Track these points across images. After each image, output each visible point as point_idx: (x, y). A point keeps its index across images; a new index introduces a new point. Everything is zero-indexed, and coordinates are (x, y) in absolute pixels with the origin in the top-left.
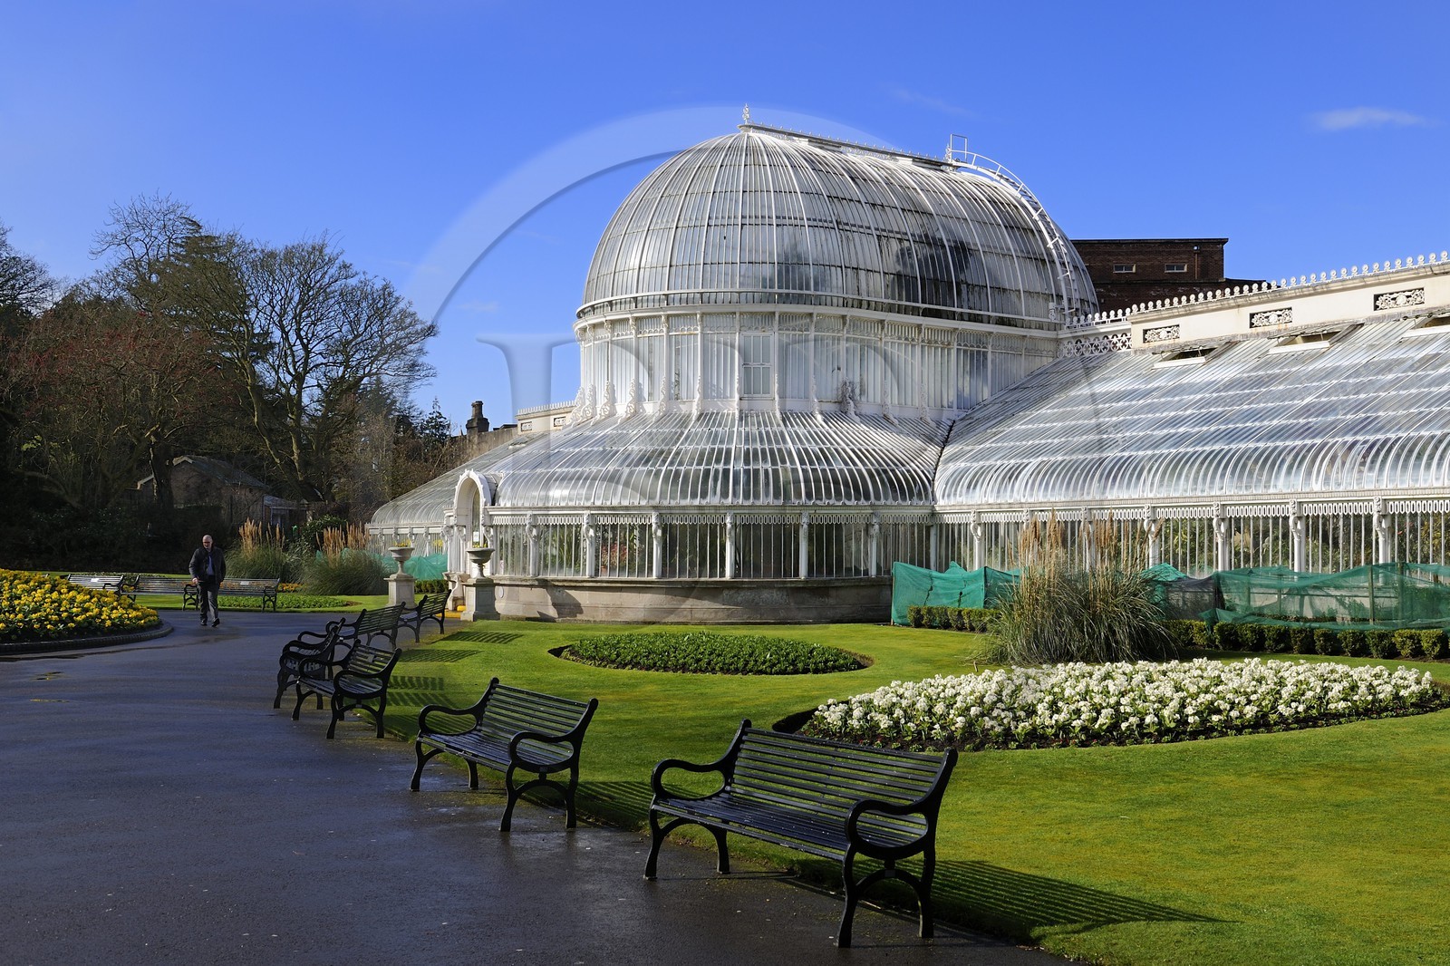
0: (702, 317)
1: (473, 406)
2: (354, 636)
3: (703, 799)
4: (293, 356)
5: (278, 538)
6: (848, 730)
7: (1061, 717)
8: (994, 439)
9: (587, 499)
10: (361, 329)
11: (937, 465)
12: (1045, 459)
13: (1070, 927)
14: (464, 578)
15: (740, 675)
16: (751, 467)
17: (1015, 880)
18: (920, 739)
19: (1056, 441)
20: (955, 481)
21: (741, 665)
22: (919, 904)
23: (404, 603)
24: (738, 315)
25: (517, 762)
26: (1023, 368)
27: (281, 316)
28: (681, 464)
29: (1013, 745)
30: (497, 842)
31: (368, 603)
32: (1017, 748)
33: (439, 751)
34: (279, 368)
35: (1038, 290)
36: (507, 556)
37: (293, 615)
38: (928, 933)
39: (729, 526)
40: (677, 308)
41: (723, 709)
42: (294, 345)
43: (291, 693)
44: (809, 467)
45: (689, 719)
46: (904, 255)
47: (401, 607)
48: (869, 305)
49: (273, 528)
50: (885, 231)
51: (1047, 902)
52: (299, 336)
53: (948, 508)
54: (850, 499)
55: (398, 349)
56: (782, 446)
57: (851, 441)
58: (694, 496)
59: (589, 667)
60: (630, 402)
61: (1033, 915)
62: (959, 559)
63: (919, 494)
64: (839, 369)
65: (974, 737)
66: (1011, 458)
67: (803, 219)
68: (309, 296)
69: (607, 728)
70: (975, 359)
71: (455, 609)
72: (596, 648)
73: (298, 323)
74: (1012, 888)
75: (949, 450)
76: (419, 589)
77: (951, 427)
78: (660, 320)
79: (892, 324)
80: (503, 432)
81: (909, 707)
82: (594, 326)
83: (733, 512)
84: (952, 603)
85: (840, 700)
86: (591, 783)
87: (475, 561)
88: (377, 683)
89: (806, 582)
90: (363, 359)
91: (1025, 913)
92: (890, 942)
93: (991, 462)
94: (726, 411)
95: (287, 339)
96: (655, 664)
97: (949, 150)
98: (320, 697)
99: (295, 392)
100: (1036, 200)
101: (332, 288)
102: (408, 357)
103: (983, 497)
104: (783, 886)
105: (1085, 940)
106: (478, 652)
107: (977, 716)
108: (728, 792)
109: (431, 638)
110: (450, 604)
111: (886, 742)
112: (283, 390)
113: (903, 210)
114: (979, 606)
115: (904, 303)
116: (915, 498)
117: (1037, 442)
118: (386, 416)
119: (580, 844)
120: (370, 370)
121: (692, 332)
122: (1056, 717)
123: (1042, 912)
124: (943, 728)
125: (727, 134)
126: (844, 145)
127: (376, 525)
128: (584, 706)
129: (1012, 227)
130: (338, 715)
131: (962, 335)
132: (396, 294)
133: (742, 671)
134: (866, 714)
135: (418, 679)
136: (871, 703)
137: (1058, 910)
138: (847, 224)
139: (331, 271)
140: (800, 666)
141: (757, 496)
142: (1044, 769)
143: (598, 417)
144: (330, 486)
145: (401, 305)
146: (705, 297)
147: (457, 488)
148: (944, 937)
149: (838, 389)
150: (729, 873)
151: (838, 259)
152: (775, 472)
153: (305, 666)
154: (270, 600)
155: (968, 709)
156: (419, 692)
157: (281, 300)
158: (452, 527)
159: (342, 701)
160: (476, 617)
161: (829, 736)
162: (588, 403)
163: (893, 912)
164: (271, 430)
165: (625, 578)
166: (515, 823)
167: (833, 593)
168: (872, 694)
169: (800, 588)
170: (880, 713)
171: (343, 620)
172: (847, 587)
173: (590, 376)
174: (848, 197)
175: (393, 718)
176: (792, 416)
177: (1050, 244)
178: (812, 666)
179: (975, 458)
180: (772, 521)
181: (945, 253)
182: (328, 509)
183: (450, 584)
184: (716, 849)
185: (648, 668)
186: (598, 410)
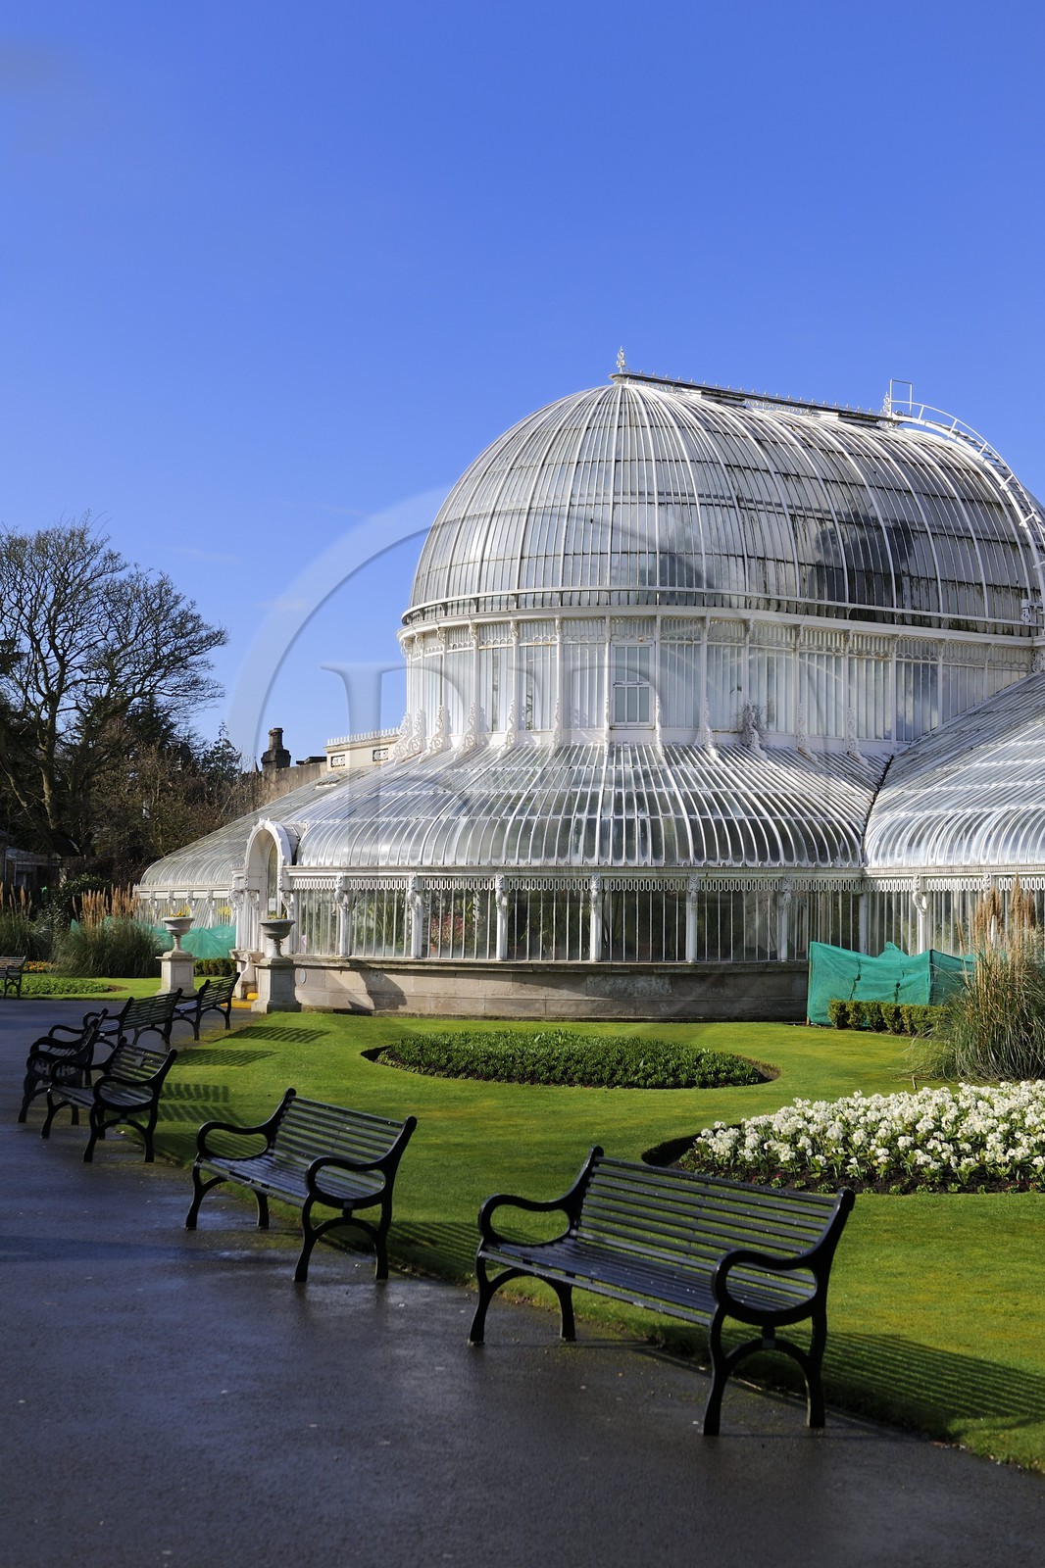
0: (561, 623)
1: (271, 734)
2: (119, 1032)
3: (542, 1246)
4: (46, 671)
5: (23, 902)
6: (738, 1163)
7: (1019, 1153)
8: (945, 781)
9: (414, 858)
10: (131, 636)
11: (869, 815)
12: (1013, 808)
13: (999, 1421)
14: (256, 958)
15: (604, 1088)
16: (623, 817)
17: (937, 1360)
18: (832, 1176)
19: (1028, 784)
20: (892, 836)
21: (606, 1074)
22: (807, 1384)
23: (180, 990)
24: (607, 620)
25: (316, 1195)
26: (985, 684)
27: (31, 620)
28: (533, 812)
29: (954, 1187)
30: (289, 1295)
31: (136, 988)
32: (959, 1192)
33: (220, 1179)
34: (27, 686)
35: (1007, 582)
36: (311, 930)
37: (42, 1002)
38: (817, 1422)
39: (594, 893)
40: (530, 612)
41: (580, 1131)
42: (47, 657)
43: (39, 1105)
44: (698, 817)
45: (536, 1144)
46: (826, 539)
47: (177, 996)
48: (779, 605)
49: (18, 890)
50: (801, 508)
51: (974, 1389)
52: (53, 646)
53: (883, 872)
54: (752, 860)
55: (176, 662)
56: (664, 790)
57: (755, 784)
58: (549, 854)
59: (412, 1075)
60: (469, 733)
61: (954, 1404)
62: (898, 938)
63: (845, 853)
64: (739, 689)
65: (900, 1176)
66: (967, 807)
67: (693, 495)
68: (66, 595)
69: (432, 1154)
70: (921, 675)
71: (244, 998)
72: (421, 1050)
73: (53, 629)
74: (930, 1370)
75: (885, 795)
76: (200, 970)
77: (888, 764)
78: (508, 628)
79: (809, 630)
80: (308, 768)
81: (819, 1135)
82: (424, 635)
83: (599, 875)
84: (888, 997)
85: (731, 1124)
86: (409, 1224)
87: (270, 936)
88: (147, 1093)
89: (694, 966)
90: (134, 673)
91: (943, 1401)
92: (769, 1430)
93: (941, 811)
94: (591, 744)
95: (37, 649)
96: (496, 1071)
97: (888, 401)
98: (75, 1109)
99: (47, 716)
100: (1005, 464)
101: (96, 585)
102: (189, 672)
103: (930, 857)
104: (641, 1358)
105: (1017, 1438)
106: (272, 1053)
107: (907, 1148)
108: (575, 1238)
109: (213, 1035)
110: (238, 991)
111: (787, 1178)
112: (33, 714)
113: (825, 481)
114: (924, 1000)
115: (826, 602)
116: (839, 858)
117: (1002, 785)
118: (161, 747)
119: (392, 1300)
120: (142, 688)
121: (549, 642)
122: (1011, 1152)
123: (966, 1400)
124: (861, 1162)
125: (595, 386)
126: (748, 397)
127: (146, 886)
128: (400, 1126)
129: (972, 501)
130: (98, 1133)
131: (903, 644)
132: (175, 592)
133: (607, 1083)
134: (762, 1142)
135: (197, 1087)
136: (771, 1128)
137: (987, 1400)
138: (751, 501)
139: (95, 563)
140: (683, 1077)
141: (630, 855)
142: (992, 1219)
143: (428, 751)
144: (90, 836)
145: (182, 606)
146: (566, 597)
147: (249, 841)
148: (838, 1427)
149: (738, 715)
150: (575, 1340)
151: (738, 545)
152: (655, 824)
153: (58, 1070)
154: (13, 983)
155: (895, 1139)
156: (198, 1103)
157: (31, 600)
158: (242, 892)
159: (103, 1116)
160: (270, 1009)
161: (714, 1169)
162: (415, 733)
163: (777, 1394)
164: (17, 764)
165: (460, 959)
166: (313, 1271)
167: (730, 981)
168: (772, 1117)
169: (686, 974)
170: (781, 1141)
171: (105, 1011)
172: (748, 974)
173: (419, 697)
174: (752, 465)
175: (166, 1138)
176: (678, 750)
177: (1023, 522)
178: (698, 1078)
179: (919, 806)
180: (651, 887)
181: (881, 537)
182: (87, 866)
183: (239, 964)
184: (559, 1311)
185: (487, 1078)
186: (429, 742)
